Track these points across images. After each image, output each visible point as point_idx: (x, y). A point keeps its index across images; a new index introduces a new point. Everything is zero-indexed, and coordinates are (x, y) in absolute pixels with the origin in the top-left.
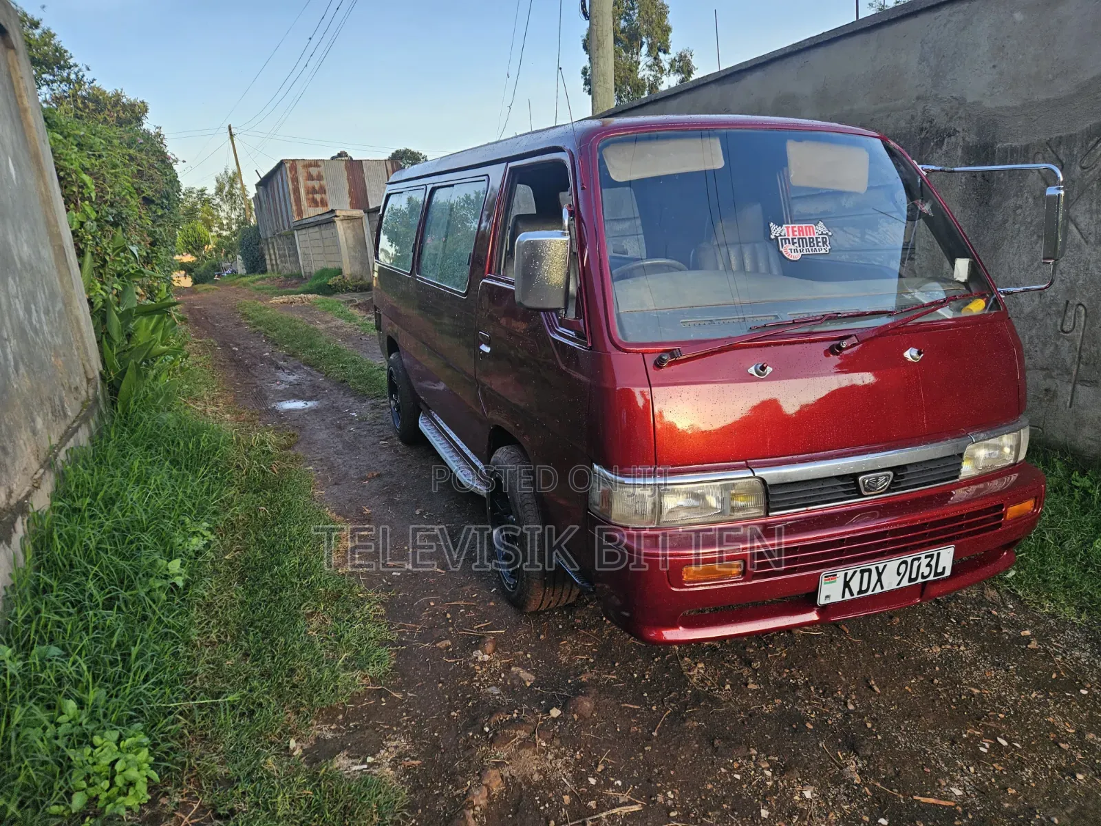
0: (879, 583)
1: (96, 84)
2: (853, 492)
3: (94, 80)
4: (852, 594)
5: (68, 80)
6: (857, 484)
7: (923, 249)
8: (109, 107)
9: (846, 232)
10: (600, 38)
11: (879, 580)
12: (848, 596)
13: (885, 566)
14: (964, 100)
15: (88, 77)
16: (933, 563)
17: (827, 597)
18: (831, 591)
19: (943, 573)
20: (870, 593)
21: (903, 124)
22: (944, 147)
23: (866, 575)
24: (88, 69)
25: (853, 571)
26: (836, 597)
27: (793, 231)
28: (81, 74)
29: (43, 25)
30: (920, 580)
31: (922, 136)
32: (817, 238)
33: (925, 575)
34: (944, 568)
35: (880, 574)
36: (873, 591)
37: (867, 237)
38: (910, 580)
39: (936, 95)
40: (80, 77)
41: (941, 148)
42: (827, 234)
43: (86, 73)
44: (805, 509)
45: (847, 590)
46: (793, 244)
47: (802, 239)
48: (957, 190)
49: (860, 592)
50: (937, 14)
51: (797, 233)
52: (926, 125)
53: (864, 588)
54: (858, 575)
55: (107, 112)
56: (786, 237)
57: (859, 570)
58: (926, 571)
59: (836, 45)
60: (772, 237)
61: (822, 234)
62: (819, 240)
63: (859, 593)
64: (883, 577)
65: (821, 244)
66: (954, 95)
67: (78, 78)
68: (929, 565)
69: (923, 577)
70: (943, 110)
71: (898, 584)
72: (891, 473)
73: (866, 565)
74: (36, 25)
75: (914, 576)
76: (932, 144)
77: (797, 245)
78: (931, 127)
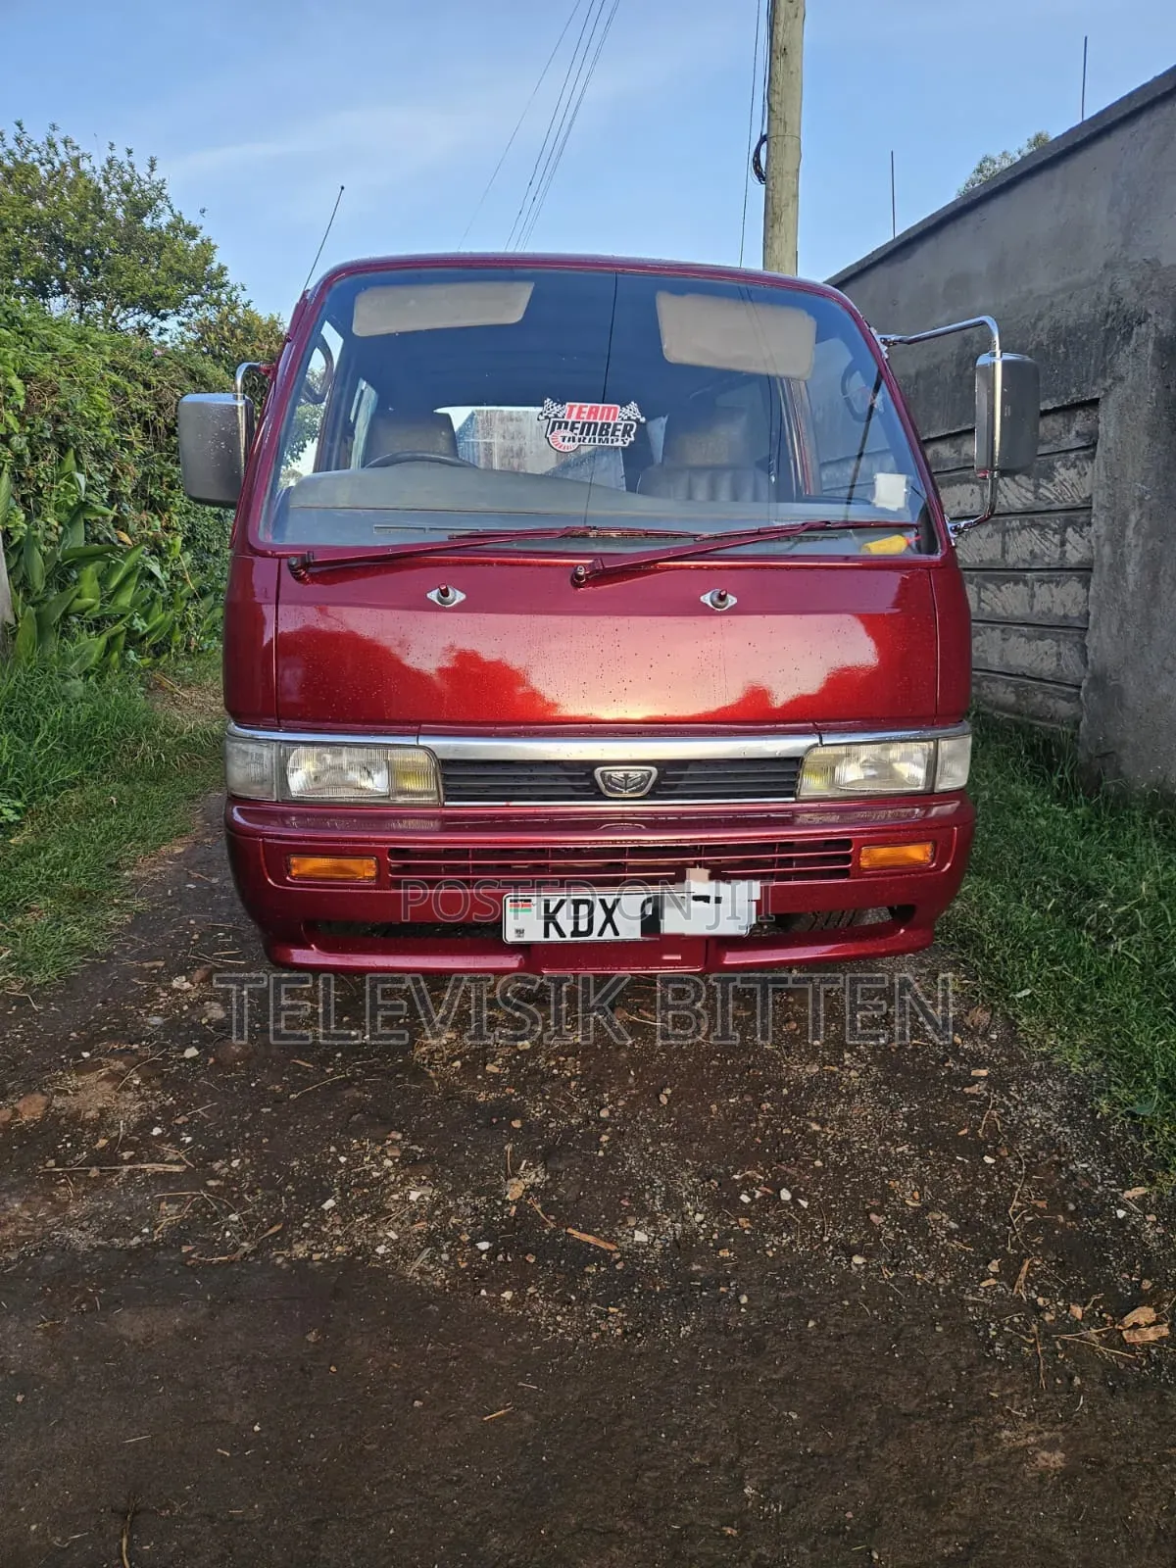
0: (609, 926)
1: (252, 307)
2: (585, 788)
3: (250, 302)
4: (561, 934)
5: (217, 303)
6: (590, 775)
7: (1103, 507)
8: (261, 337)
9: (1019, 485)
10: (777, 209)
11: (609, 920)
12: (555, 936)
13: (617, 900)
14: (1157, 261)
15: (244, 298)
17: (520, 932)
18: (523, 922)
20: (594, 937)
21: (1085, 309)
22: (1133, 342)
23: (584, 909)
24: (244, 290)
25: (559, 898)
26: (534, 933)
27: (580, 412)
28: (234, 294)
29: (202, 234)
31: (1108, 326)
32: (617, 425)
35: (609, 912)
36: (600, 934)
37: (1041, 490)
39: (1126, 258)
40: (234, 298)
41: (1128, 344)
43: (242, 294)
44: (504, 803)
45: (551, 926)
46: (574, 429)
48: (1145, 411)
49: (576, 933)
50: (1133, 129)
51: (585, 416)
52: (1113, 308)
53: (583, 929)
55: (257, 343)
59: (1017, 193)
63: (573, 934)
64: (616, 916)
65: (619, 434)
66: (1148, 258)
67: (231, 300)
70: (1133, 282)
72: (654, 770)
73: (584, 894)
74: (192, 233)
76: (1118, 338)
78: (1118, 310)
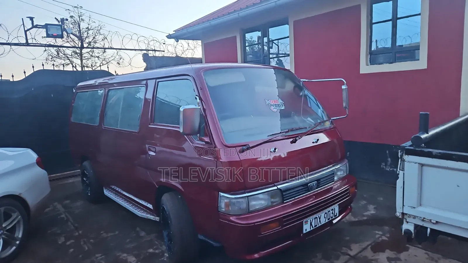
2: (307, 190)
4: (313, 228)
11: (320, 221)
12: (312, 229)
13: (321, 215)
16: (334, 212)
17: (306, 230)
18: (307, 227)
19: (336, 215)
23: (316, 219)
25: (312, 219)
26: (309, 229)
27: (273, 102)
30: (331, 219)
32: (280, 104)
33: (332, 217)
34: (337, 213)
35: (320, 218)
36: (319, 225)
38: (328, 219)
42: (282, 102)
45: (311, 226)
46: (274, 106)
47: (276, 104)
49: (315, 226)
51: (274, 103)
53: (316, 225)
54: (314, 220)
56: (271, 104)
57: (314, 218)
58: (332, 215)
60: (267, 104)
61: (281, 103)
62: (281, 105)
65: (281, 106)
68: (332, 213)
69: (332, 218)
71: (325, 222)
72: (316, 182)
73: (315, 216)
75: (329, 218)
77: (275, 106)
